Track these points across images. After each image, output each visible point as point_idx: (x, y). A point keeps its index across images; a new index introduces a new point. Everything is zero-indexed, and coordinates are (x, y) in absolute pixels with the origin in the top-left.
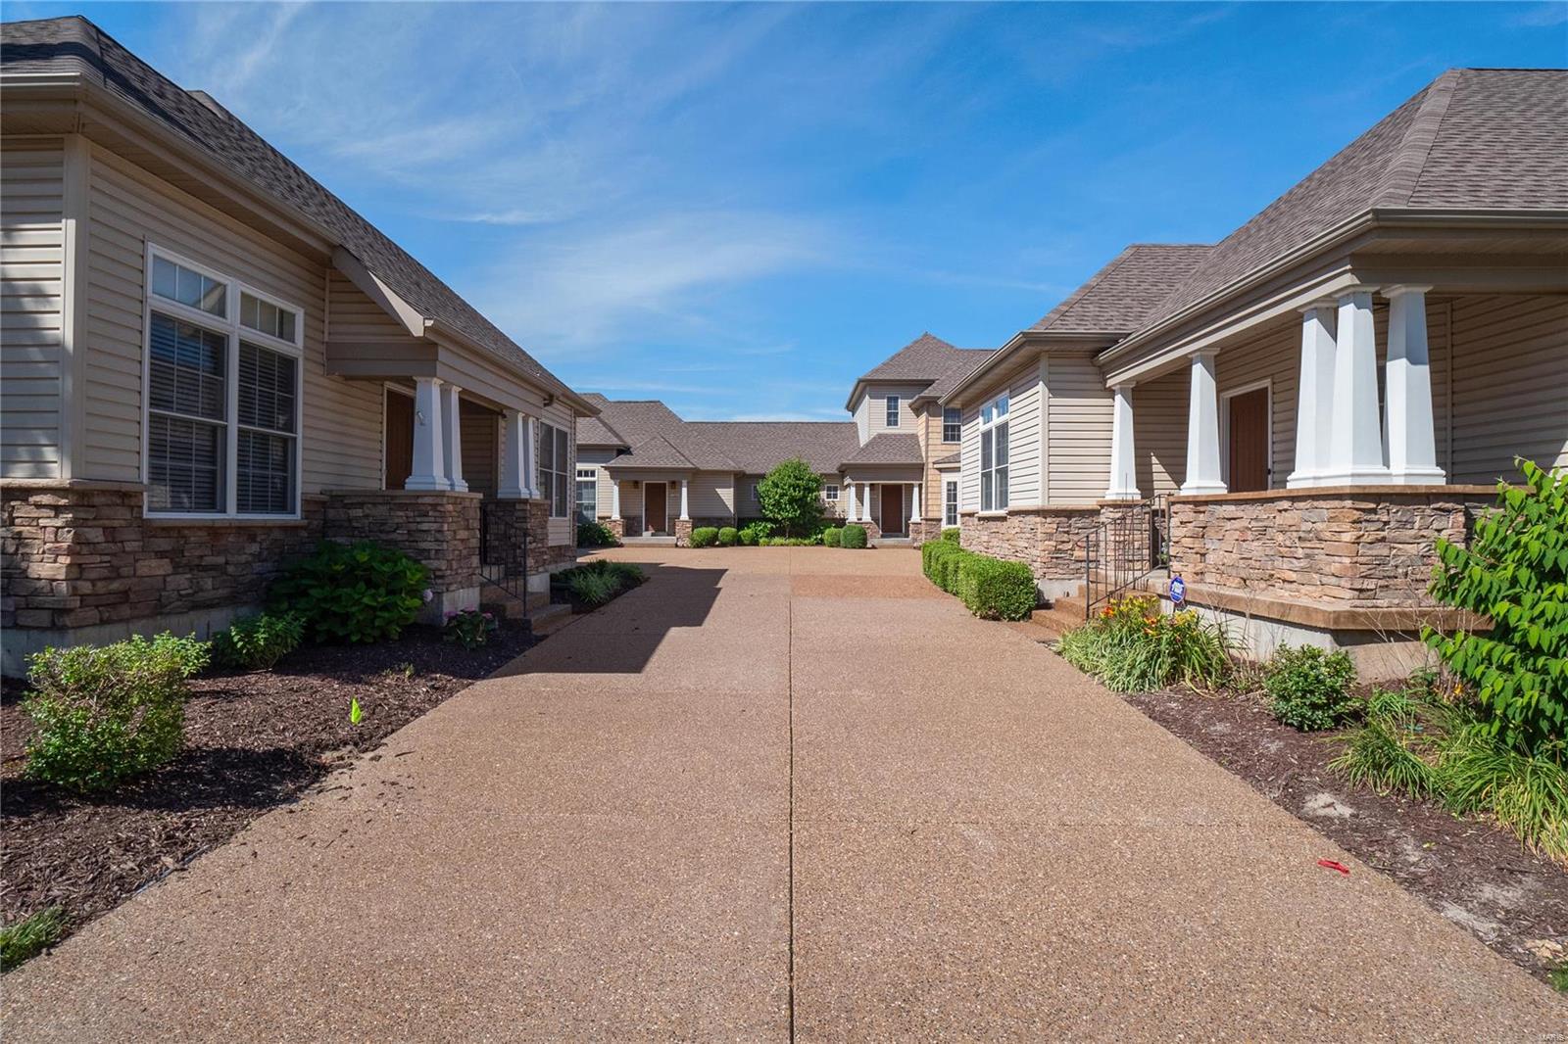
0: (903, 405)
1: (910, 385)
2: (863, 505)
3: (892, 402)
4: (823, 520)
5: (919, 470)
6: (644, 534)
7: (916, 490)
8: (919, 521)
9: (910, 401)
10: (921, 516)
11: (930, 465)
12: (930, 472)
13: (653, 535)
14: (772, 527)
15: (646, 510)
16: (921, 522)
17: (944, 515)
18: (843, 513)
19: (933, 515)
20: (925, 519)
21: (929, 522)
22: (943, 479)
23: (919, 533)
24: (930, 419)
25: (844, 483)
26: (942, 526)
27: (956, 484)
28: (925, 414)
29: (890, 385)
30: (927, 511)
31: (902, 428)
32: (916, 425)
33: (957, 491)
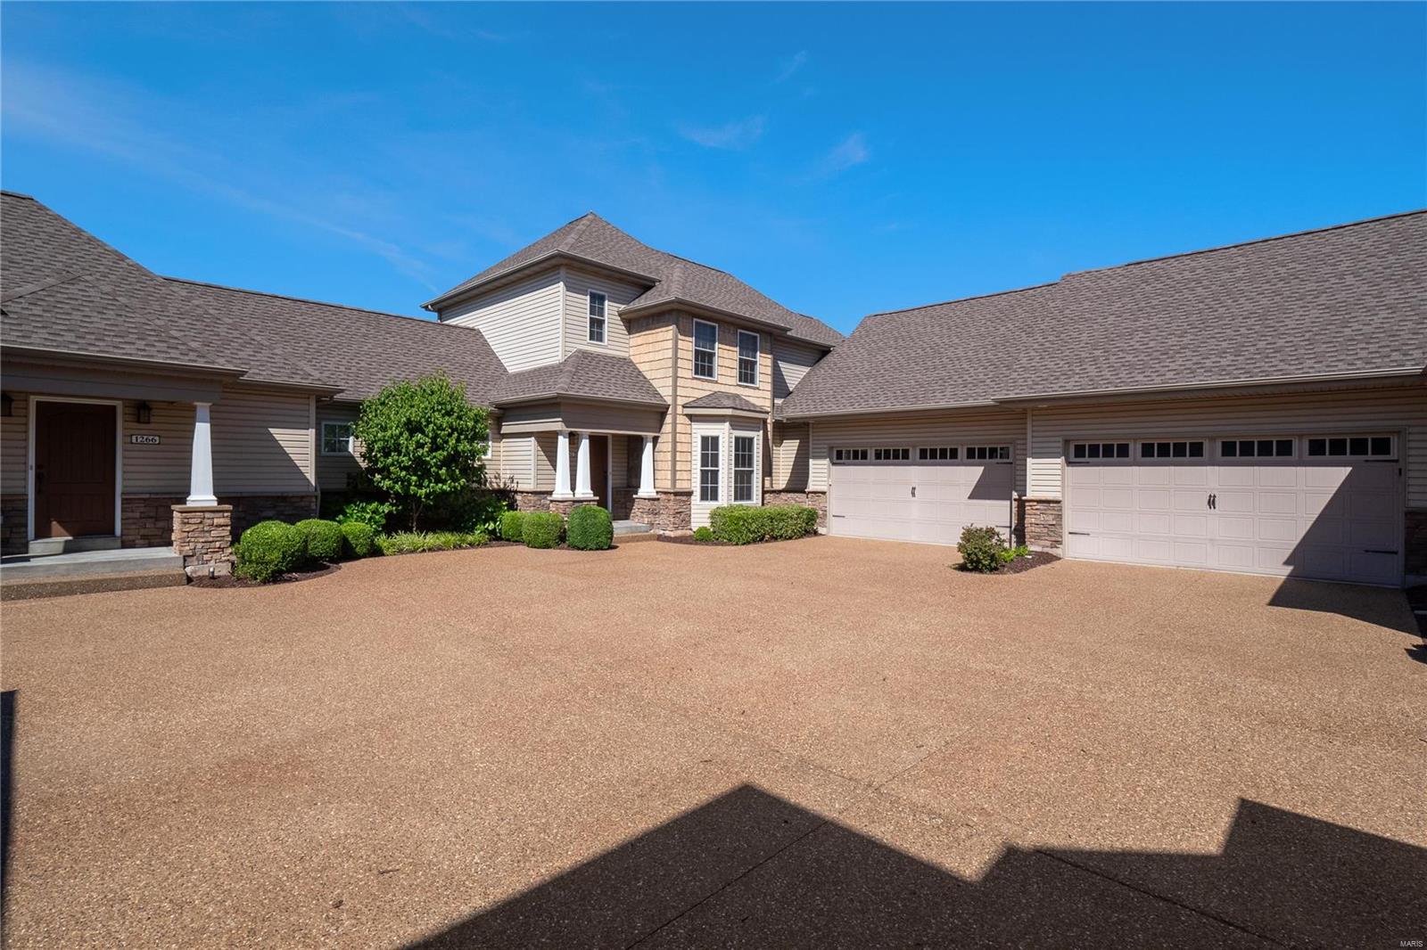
0: (611, 309)
1: (621, 280)
2: (555, 470)
3: (597, 300)
4: (483, 491)
5: (660, 413)
6: (36, 547)
7: (649, 447)
8: (654, 495)
9: (623, 307)
10: (655, 488)
11: (680, 410)
12: (680, 419)
13: (68, 549)
14: (390, 513)
15: (38, 477)
16: (659, 496)
17: (696, 487)
18: (498, 480)
19: (682, 486)
20: (671, 493)
21: (678, 498)
22: (694, 431)
23: (656, 514)
24: (680, 337)
25: (505, 430)
26: (693, 502)
27: (715, 439)
28: (671, 327)
29: (596, 274)
30: (674, 480)
31: (610, 347)
32: (627, 346)
33: (718, 451)
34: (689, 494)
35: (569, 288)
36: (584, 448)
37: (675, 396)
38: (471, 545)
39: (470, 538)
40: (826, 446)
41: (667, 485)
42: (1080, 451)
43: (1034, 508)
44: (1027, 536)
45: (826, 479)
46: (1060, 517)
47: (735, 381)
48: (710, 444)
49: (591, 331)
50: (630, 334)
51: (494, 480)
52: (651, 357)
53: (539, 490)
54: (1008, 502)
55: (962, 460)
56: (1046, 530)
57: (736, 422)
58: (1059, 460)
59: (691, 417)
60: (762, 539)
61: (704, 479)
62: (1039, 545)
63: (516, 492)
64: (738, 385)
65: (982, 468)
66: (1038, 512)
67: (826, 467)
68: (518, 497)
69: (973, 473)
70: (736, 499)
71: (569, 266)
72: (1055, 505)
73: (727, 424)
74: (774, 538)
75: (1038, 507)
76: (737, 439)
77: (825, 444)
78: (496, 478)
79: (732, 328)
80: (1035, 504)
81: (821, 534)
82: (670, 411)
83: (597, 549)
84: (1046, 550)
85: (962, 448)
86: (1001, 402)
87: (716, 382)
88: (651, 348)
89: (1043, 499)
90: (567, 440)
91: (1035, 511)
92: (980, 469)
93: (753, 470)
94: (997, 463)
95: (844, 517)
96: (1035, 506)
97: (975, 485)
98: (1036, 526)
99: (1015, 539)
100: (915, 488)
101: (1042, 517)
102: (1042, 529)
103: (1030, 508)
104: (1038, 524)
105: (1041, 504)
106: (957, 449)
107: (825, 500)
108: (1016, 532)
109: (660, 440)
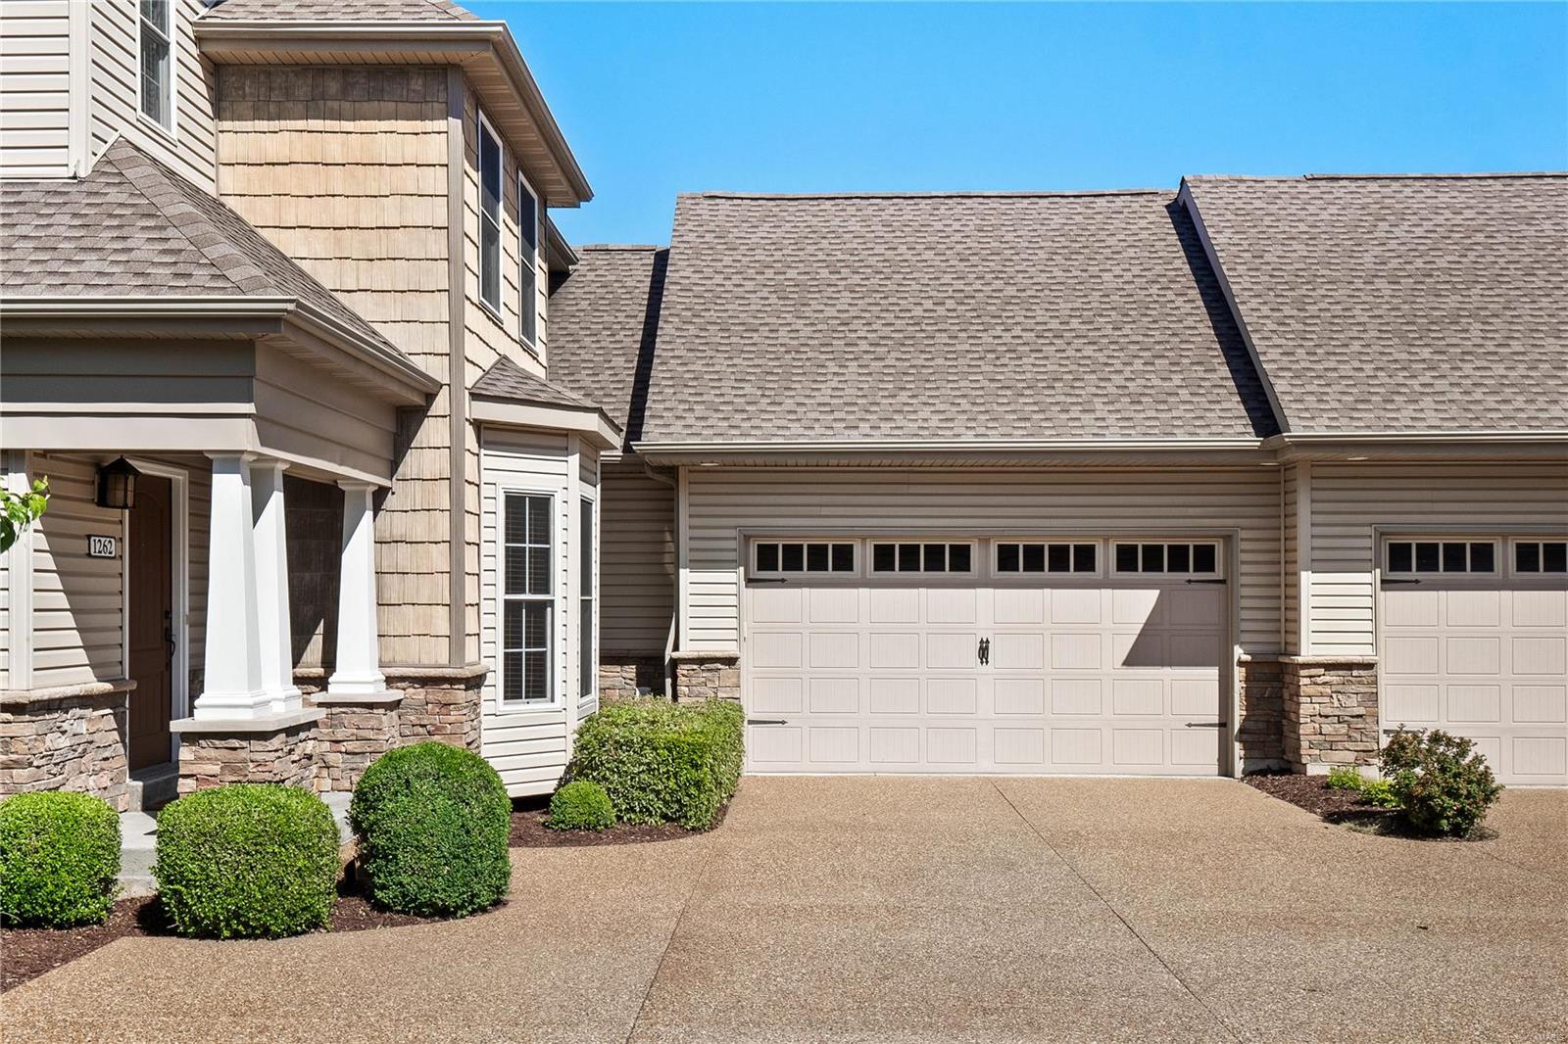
10: (379, 665)
11: (460, 405)
12: (468, 434)
16: (394, 695)
17: (488, 653)
19: (470, 655)
21: (469, 696)
22: (486, 476)
24: (465, 163)
26: (485, 708)
27: (541, 505)
30: (457, 638)
31: (181, 151)
32: (210, 156)
33: (548, 543)
34: (475, 682)
36: (275, 522)
37: (456, 356)
41: (430, 654)
43: (1319, 680)
44: (1305, 744)
45: (731, 624)
46: (1374, 697)
47: (517, 327)
48: (528, 520)
49: (143, 75)
50: (218, 114)
56: (1343, 729)
58: (1367, 577)
59: (480, 431)
61: (512, 638)
62: (1330, 762)
64: (520, 341)
65: (1157, 592)
66: (1327, 690)
67: (732, 588)
72: (1362, 673)
73: (575, 460)
75: (1327, 678)
77: (729, 527)
79: (513, 166)
80: (1322, 671)
82: (441, 404)
87: (501, 327)
88: (338, 180)
89: (1342, 660)
91: (1320, 688)
92: (1150, 597)
93: (591, 600)
94: (1189, 581)
95: (783, 722)
96: (1319, 676)
97: (1138, 632)
98: (1323, 720)
99: (1243, 752)
100: (987, 642)
101: (1335, 701)
102: (1337, 726)
103: (1307, 681)
104: (1327, 717)
105: (1332, 673)
106: (1092, 548)
107: (735, 680)
108: (1245, 737)
109: (390, 502)
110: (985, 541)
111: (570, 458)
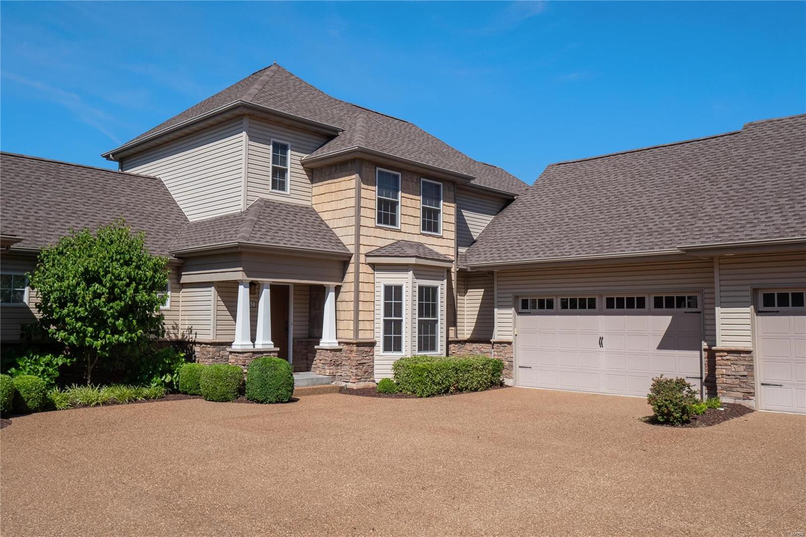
0: (294, 159)
1: (303, 130)
2: (235, 320)
3: (280, 150)
4: (160, 342)
5: (342, 262)
7: (331, 296)
8: (336, 346)
9: (305, 156)
11: (362, 259)
12: (361, 269)
14: (64, 365)
16: (341, 347)
17: (379, 337)
18: (176, 331)
19: (364, 336)
20: (353, 344)
21: (360, 348)
22: (377, 280)
23: (338, 365)
24: (363, 186)
25: (185, 279)
26: (376, 353)
27: (399, 289)
28: (354, 176)
29: (278, 123)
30: (357, 331)
31: (292, 196)
32: (310, 195)
33: (401, 300)
34: (372, 344)
35: (251, 138)
36: (265, 297)
37: (358, 245)
38: (147, 398)
39: (146, 391)
40: (511, 295)
41: (349, 335)
42: (769, 300)
43: (724, 358)
44: (719, 388)
45: (511, 329)
46: (751, 367)
47: (418, 230)
48: (393, 293)
49: (273, 180)
50: (312, 183)
51: (172, 331)
52: (334, 206)
53: (217, 341)
54: (699, 352)
55: (649, 309)
56: (737, 381)
57: (419, 271)
58: (748, 310)
59: (374, 266)
60: (447, 391)
61: (387, 329)
62: (731, 397)
63: (195, 343)
64: (421, 234)
65: (671, 317)
66: (729, 363)
67: (511, 316)
68: (197, 349)
69: (661, 323)
70: (420, 349)
71: (251, 116)
72: (745, 355)
73: (411, 273)
74: (460, 390)
75: (727, 358)
76: (421, 288)
77: (510, 293)
78: (174, 328)
79: (415, 178)
80: (726, 354)
81: (507, 386)
82: (353, 260)
83: (277, 402)
84: (738, 402)
85: (649, 298)
86: (687, 251)
87: (400, 231)
88: (333, 197)
89: (733, 349)
90: (248, 289)
91: (725, 362)
92: (669, 319)
93: (437, 320)
94: (686, 312)
95: (530, 368)
96: (725, 356)
97: (663, 335)
98: (727, 377)
99: (707, 391)
100: (603, 338)
101: (733, 368)
102: (734, 380)
103: (720, 358)
104: (729, 375)
105: (731, 355)
106: (644, 298)
107: (511, 350)
108: (707, 384)
109: (342, 290)
110: (601, 296)
111: (409, 273)
